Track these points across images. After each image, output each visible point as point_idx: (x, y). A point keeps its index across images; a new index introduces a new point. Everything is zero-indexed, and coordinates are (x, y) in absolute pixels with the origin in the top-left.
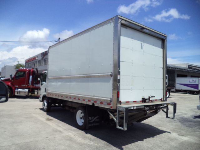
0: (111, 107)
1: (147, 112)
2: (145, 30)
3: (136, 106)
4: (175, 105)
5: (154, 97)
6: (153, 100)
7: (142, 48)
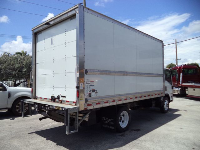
5: (65, 97)
7: (52, 43)
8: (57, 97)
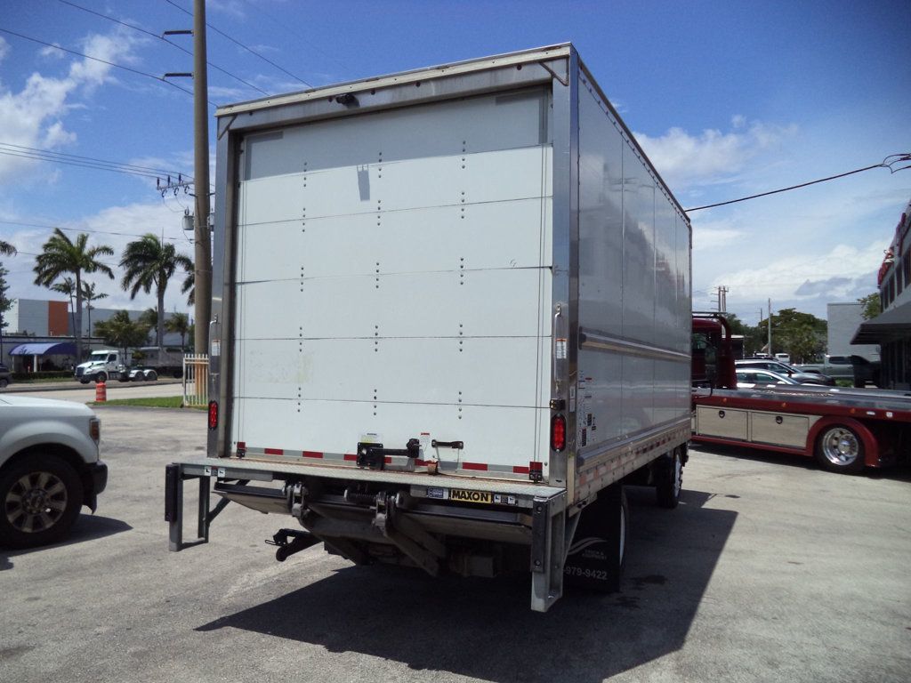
3: (228, 470)
5: (457, 445)
6: (451, 466)
7: (365, 194)
8: (406, 448)
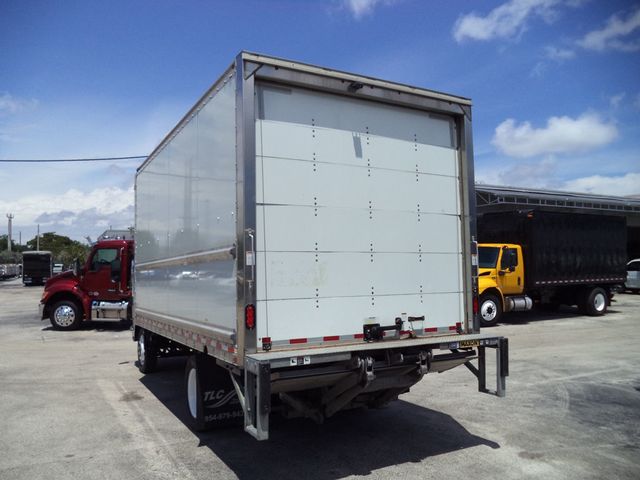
0: (235, 360)
1: (365, 374)
2: (365, 91)
3: (312, 356)
4: (502, 346)
5: (422, 319)
6: (419, 332)
7: (359, 153)
8: (394, 324)
